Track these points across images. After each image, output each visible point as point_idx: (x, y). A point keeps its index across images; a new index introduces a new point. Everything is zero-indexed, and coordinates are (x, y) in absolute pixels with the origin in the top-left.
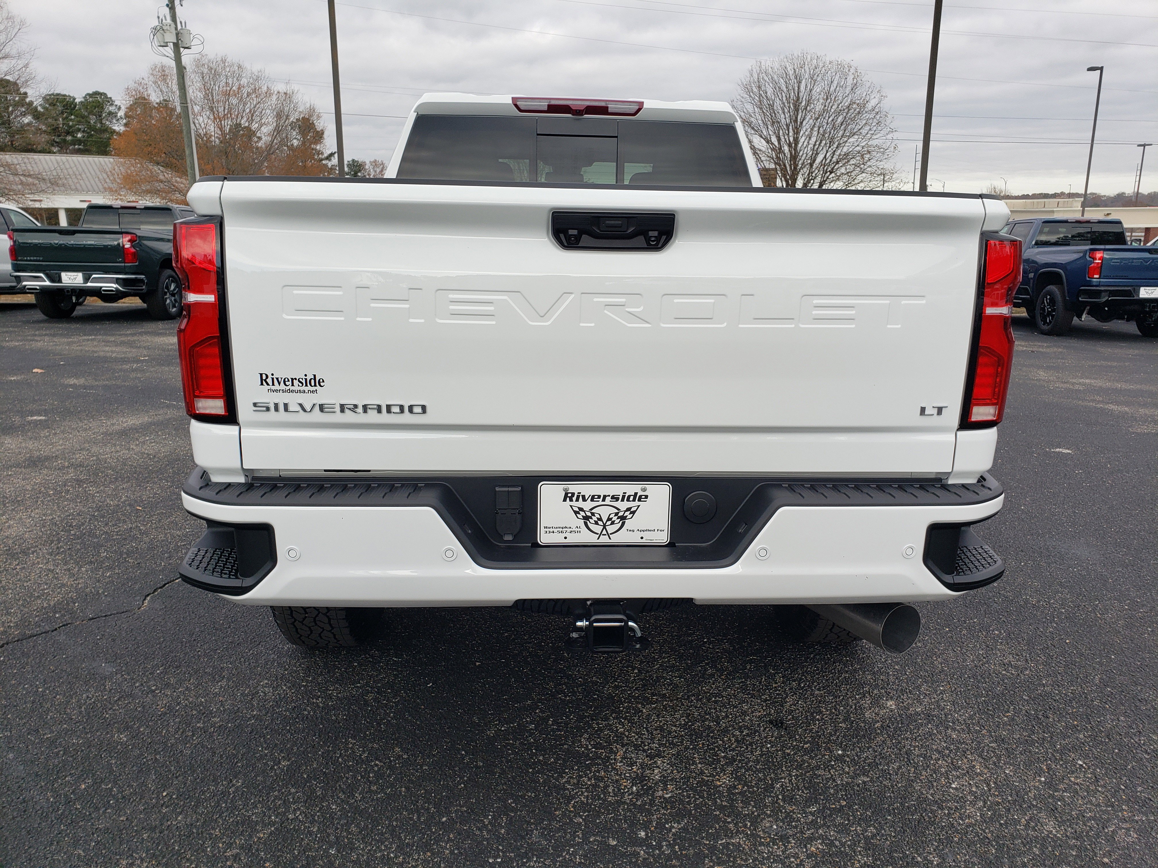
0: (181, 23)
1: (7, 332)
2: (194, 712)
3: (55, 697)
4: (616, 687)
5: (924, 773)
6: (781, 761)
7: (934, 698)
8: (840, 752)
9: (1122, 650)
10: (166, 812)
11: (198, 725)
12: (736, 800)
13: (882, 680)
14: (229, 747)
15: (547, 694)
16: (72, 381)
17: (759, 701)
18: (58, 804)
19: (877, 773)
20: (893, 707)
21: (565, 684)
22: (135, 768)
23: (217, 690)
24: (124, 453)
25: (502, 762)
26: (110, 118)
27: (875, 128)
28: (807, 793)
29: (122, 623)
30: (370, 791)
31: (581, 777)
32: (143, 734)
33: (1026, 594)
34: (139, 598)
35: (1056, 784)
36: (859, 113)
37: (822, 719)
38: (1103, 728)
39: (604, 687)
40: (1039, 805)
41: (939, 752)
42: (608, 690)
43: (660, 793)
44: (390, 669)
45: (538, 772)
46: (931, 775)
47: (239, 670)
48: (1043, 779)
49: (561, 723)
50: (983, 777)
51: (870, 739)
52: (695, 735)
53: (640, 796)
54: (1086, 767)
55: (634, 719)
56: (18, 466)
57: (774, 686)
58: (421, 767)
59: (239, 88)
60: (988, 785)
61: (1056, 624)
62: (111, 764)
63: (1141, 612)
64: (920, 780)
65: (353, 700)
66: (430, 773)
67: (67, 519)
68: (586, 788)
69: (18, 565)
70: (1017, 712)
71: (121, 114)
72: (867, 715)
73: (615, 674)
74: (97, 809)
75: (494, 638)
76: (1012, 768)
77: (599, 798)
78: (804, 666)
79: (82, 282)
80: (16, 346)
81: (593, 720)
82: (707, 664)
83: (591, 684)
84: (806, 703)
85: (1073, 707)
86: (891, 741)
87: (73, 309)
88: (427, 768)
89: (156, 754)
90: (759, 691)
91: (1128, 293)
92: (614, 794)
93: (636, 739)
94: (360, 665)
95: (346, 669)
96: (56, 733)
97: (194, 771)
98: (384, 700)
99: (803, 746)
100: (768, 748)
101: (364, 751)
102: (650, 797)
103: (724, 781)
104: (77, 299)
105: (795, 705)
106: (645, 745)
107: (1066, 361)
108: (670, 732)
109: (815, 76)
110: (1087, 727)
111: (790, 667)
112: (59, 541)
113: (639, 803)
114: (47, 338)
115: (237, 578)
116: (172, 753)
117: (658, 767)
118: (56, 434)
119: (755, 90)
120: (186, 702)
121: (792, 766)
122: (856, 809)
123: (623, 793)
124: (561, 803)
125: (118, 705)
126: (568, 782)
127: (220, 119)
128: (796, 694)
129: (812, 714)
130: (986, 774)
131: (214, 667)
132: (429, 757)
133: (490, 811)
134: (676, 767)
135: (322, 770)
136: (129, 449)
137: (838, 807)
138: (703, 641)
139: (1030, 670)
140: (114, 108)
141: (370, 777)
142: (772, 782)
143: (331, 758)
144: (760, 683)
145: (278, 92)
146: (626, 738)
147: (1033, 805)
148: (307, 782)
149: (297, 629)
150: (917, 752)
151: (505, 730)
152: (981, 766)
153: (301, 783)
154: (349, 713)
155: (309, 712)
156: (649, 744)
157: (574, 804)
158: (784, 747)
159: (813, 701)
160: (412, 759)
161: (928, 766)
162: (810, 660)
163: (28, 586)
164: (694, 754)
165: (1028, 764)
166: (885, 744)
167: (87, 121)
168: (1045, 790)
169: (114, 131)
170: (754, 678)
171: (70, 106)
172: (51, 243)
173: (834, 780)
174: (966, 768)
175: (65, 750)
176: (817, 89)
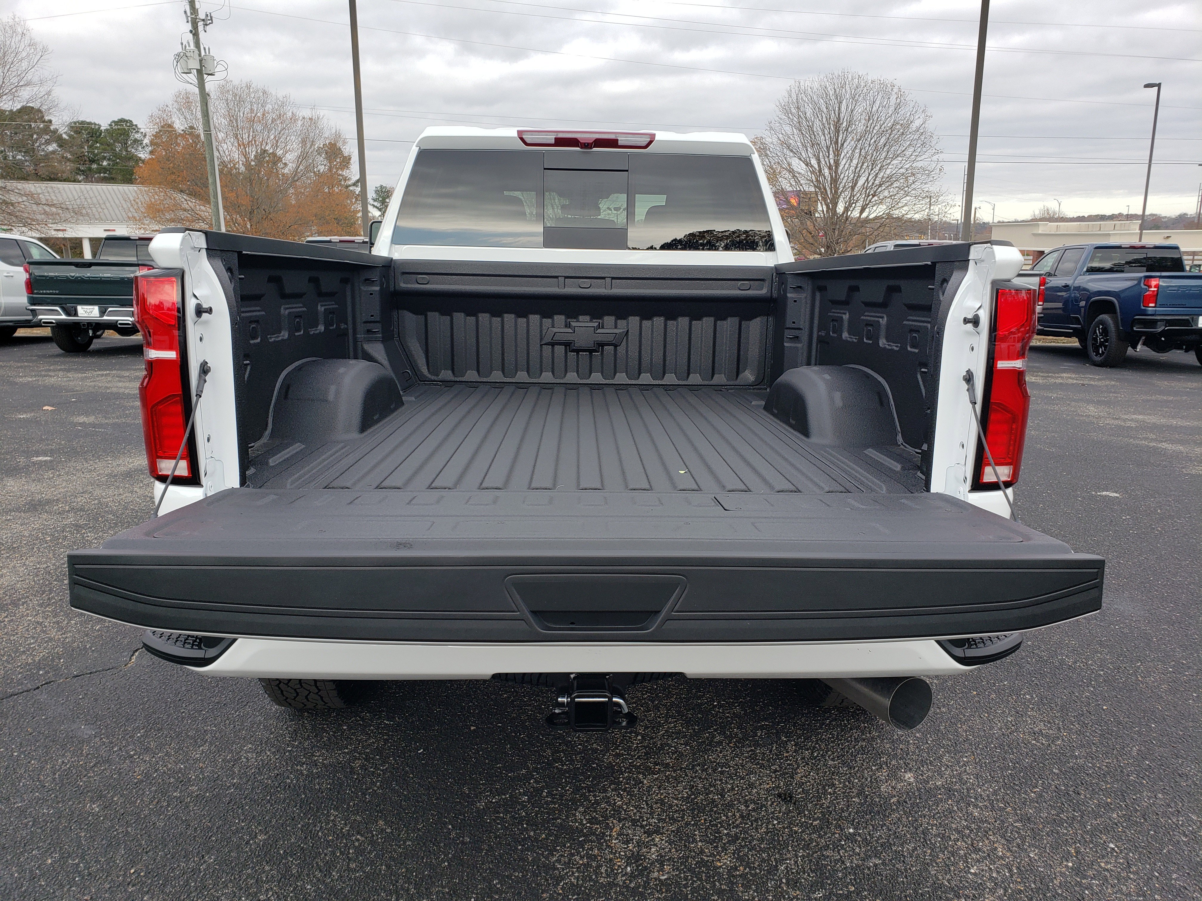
0: (205, 49)
1: (21, 367)
2: (172, 780)
3: (29, 762)
4: (617, 755)
5: (941, 855)
6: (787, 839)
7: (957, 770)
8: (851, 831)
9: (1164, 718)
10: (132, 891)
11: (175, 794)
12: (736, 883)
13: (901, 749)
14: (205, 818)
15: (543, 762)
16: (82, 419)
17: (768, 772)
18: (22, 879)
19: (890, 854)
20: (912, 780)
21: (563, 751)
22: (104, 842)
23: (198, 756)
24: (127, 496)
25: (490, 837)
26: (135, 146)
27: (919, 149)
28: (813, 877)
29: (107, 681)
30: (349, 869)
31: (573, 855)
32: (116, 804)
33: (1062, 654)
34: (126, 653)
35: (1084, 870)
36: (903, 134)
37: (835, 792)
38: (1139, 806)
39: (604, 755)
40: (1064, 894)
41: (959, 832)
42: (608, 758)
43: (656, 874)
44: (380, 733)
45: (528, 849)
46: (949, 858)
47: (223, 734)
48: (1070, 864)
49: (556, 794)
50: (1005, 861)
51: (885, 816)
52: (697, 809)
53: (634, 877)
54: (1118, 851)
55: (634, 791)
56: (18, 510)
57: (785, 755)
58: (405, 843)
59: (264, 115)
60: (1010, 870)
61: (1094, 687)
62: (80, 837)
63: (1186, 675)
64: (936, 863)
65: (339, 767)
66: (413, 850)
67: (61, 567)
68: (578, 868)
69: (6, 617)
70: (1045, 788)
71: (146, 141)
72: (883, 788)
73: (617, 741)
74: (61, 886)
75: (492, 700)
76: (1037, 851)
77: (591, 880)
78: (819, 733)
79: (98, 315)
80: (29, 382)
81: (589, 791)
82: (715, 730)
83: (590, 752)
84: (818, 774)
85: (1107, 782)
86: (907, 818)
87: (90, 342)
88: (410, 843)
89: (128, 827)
90: (768, 761)
91: (1187, 323)
92: (607, 874)
93: (634, 814)
94: (350, 728)
95: (334, 732)
96: (27, 801)
97: (165, 846)
98: (371, 768)
99: (812, 824)
100: (774, 825)
101: (346, 824)
102: (645, 879)
103: (725, 861)
104: (94, 333)
105: (806, 777)
106: (643, 821)
107: (1119, 395)
108: (671, 806)
109: (857, 96)
110: (1121, 806)
111: (803, 733)
112: (51, 591)
113: (632, 885)
114: (61, 374)
115: (200, 648)
116: (144, 825)
117: (656, 845)
118: (60, 475)
119: (793, 111)
120: (165, 768)
121: (798, 845)
122: (865, 895)
123: (616, 874)
124: (549, 884)
125: (94, 772)
126: (559, 861)
127: (244, 146)
128: (808, 764)
129: (824, 787)
130: (1008, 858)
131: (197, 730)
132: (413, 831)
133: (473, 893)
134: (675, 845)
135: (299, 846)
136: (132, 492)
137: (846, 893)
138: (713, 704)
139: (1063, 740)
140: (139, 135)
141: (349, 854)
142: (776, 863)
143: (311, 832)
144: (771, 751)
145: (304, 118)
146: (623, 812)
147: (1058, 894)
148: (283, 858)
149: (282, 691)
150: (934, 831)
151: (496, 802)
152: (1004, 848)
153: (277, 859)
154: (333, 782)
155: (292, 781)
156: (648, 819)
157: (563, 886)
158: (792, 824)
159: (826, 772)
160: (396, 833)
161: (946, 848)
162: (826, 726)
163: (14, 640)
164: (695, 831)
165: (1055, 847)
166: (901, 822)
167: (112, 149)
168: (1072, 877)
169: (140, 158)
170: (764, 746)
171: (96, 134)
172: (67, 276)
173: (843, 862)
174: (988, 850)
175: (34, 821)
176: (859, 109)
